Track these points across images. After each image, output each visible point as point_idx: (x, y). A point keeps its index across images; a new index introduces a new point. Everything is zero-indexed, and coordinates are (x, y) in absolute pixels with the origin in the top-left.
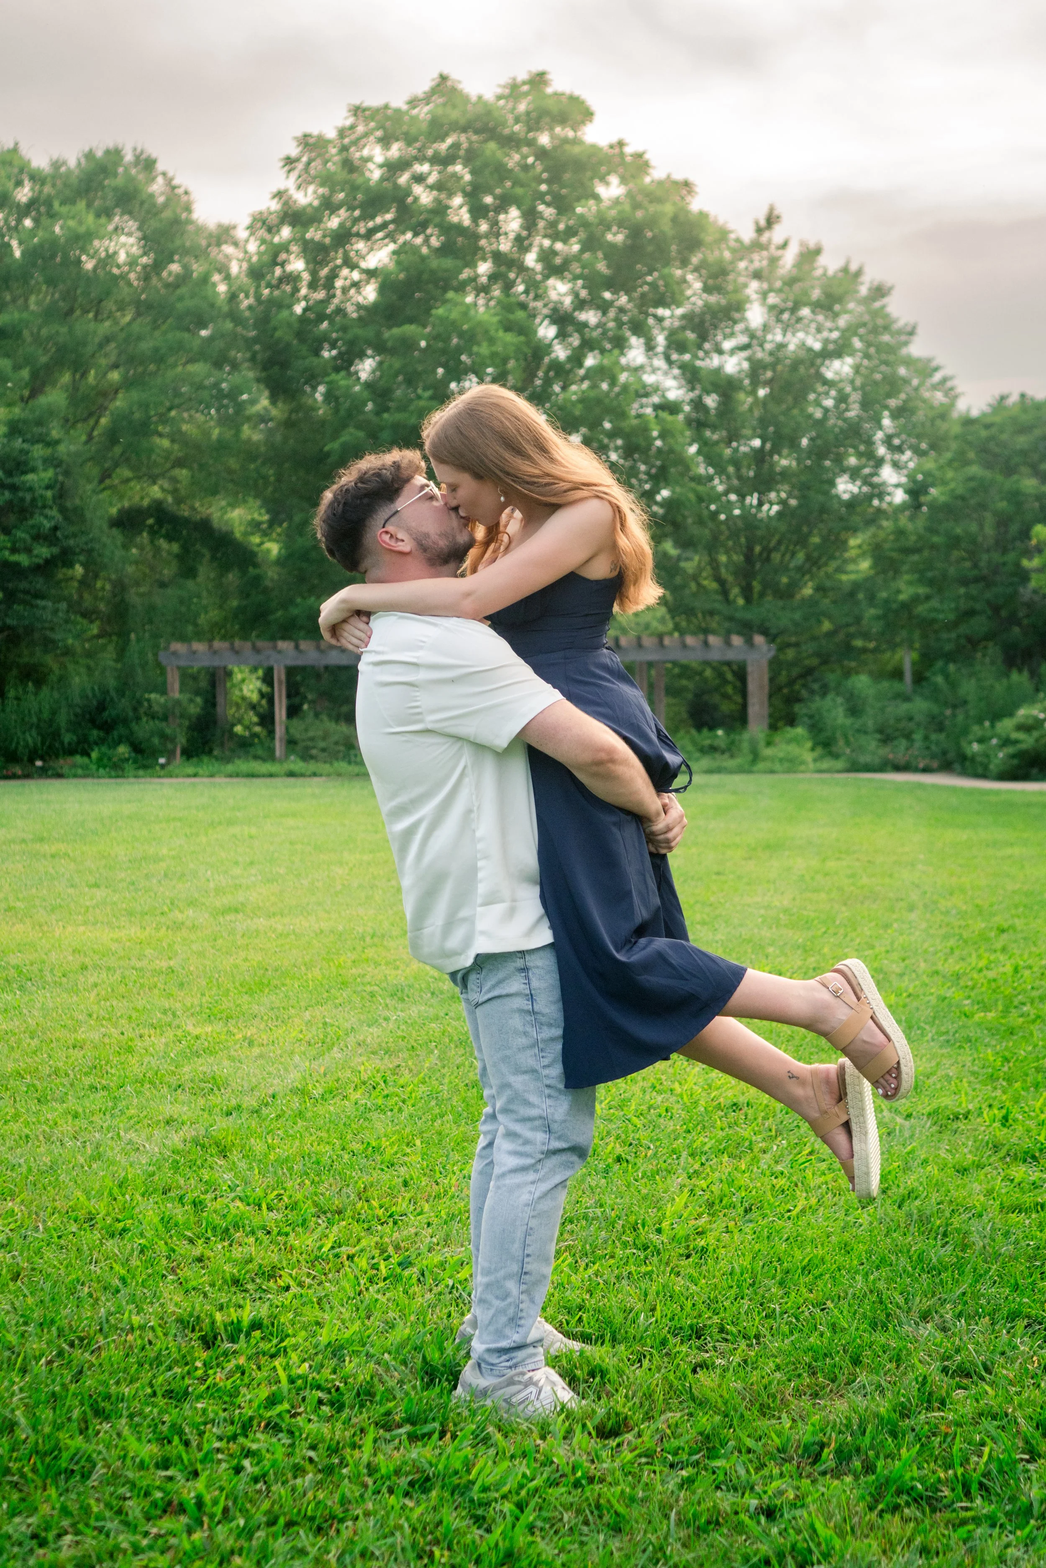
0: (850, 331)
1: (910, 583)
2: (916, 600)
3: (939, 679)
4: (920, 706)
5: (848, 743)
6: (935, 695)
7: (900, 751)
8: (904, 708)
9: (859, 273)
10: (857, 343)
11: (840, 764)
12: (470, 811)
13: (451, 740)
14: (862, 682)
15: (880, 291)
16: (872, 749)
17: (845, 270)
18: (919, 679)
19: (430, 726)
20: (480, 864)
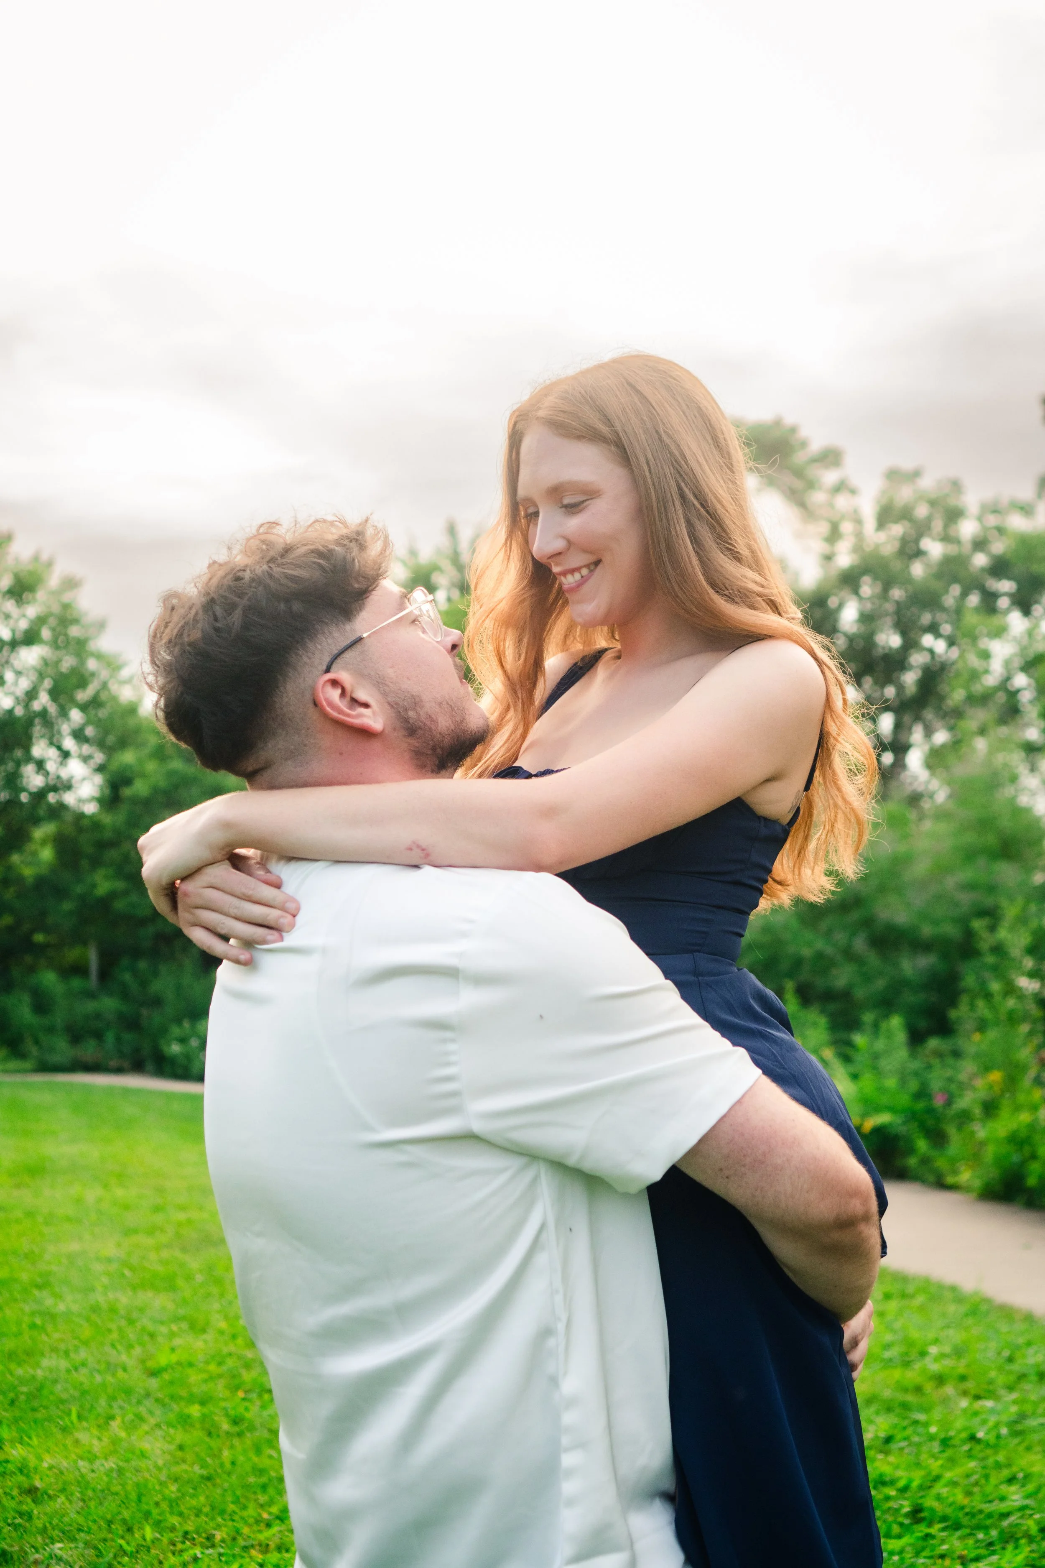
0: (41, 620)
1: (106, 877)
2: (113, 895)
3: (127, 977)
4: (109, 1004)
5: (37, 1042)
6: (125, 994)
7: (89, 1050)
8: (90, 1006)
9: (50, 564)
10: (46, 633)
11: (28, 1065)
12: (545, 1333)
13: (516, 1163)
14: (49, 979)
15: (71, 584)
16: (62, 1049)
17: (36, 558)
18: (104, 975)
19: (477, 1127)
20: (568, 1460)
